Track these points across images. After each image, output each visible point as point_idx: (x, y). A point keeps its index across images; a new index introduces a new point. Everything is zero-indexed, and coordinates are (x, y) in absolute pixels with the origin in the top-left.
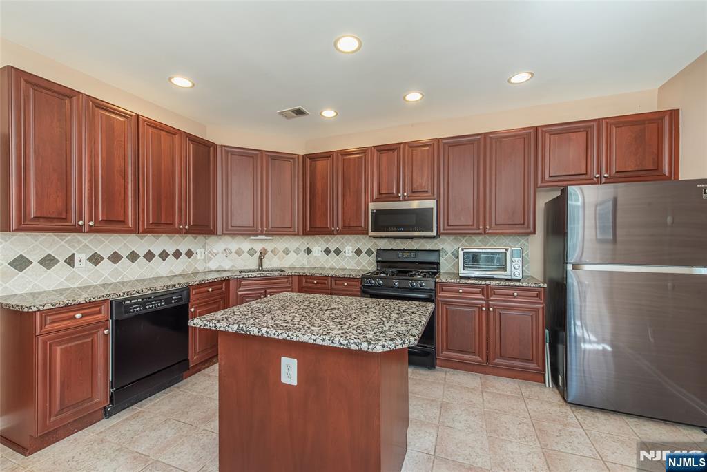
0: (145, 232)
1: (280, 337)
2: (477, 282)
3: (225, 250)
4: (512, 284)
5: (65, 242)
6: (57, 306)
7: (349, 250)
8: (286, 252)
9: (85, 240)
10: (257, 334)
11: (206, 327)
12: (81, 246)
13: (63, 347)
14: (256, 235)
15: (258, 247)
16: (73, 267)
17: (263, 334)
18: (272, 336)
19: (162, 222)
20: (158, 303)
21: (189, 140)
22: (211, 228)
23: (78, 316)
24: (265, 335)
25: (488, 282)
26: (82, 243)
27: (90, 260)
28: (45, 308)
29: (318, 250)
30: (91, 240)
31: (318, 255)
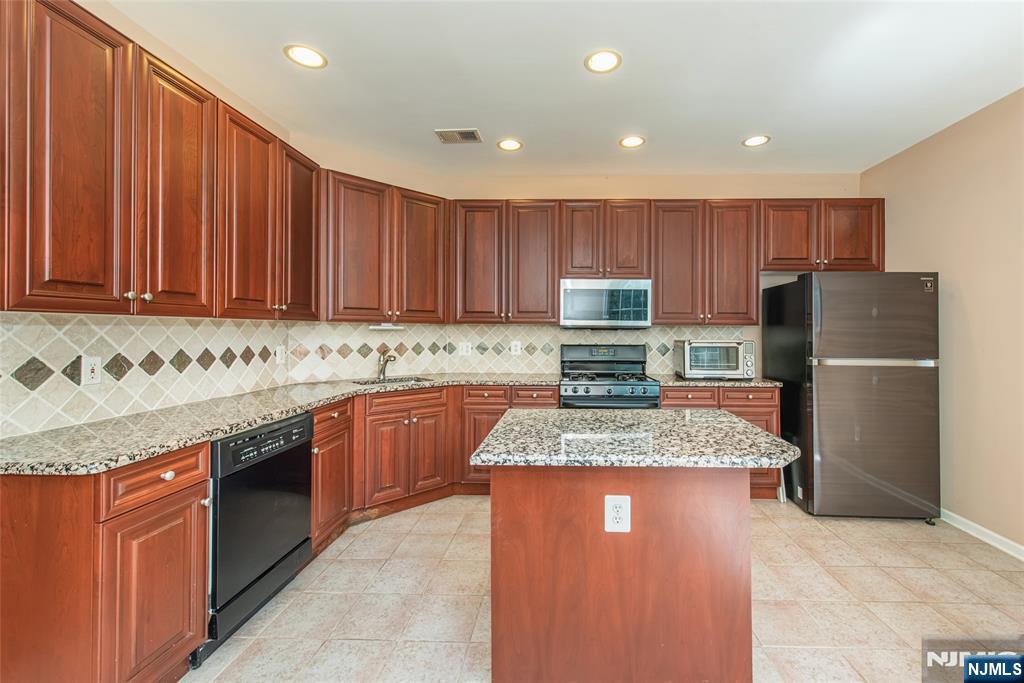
0: (225, 314)
1: (642, 465)
2: (709, 384)
3: (321, 348)
4: (747, 385)
5: (65, 334)
6: (137, 458)
7: (516, 346)
8: (418, 349)
9: (101, 329)
10: (603, 464)
11: (508, 464)
12: (93, 341)
13: (141, 540)
14: (378, 322)
15: (375, 342)
16: (79, 384)
17: (613, 463)
18: (629, 464)
19: (251, 297)
20: (275, 443)
21: (287, 155)
22: (313, 310)
23: (169, 475)
24: (617, 464)
25: (721, 384)
26: (96, 334)
27: (109, 368)
28: (118, 465)
29: (467, 347)
30: (111, 329)
31: (465, 354)
